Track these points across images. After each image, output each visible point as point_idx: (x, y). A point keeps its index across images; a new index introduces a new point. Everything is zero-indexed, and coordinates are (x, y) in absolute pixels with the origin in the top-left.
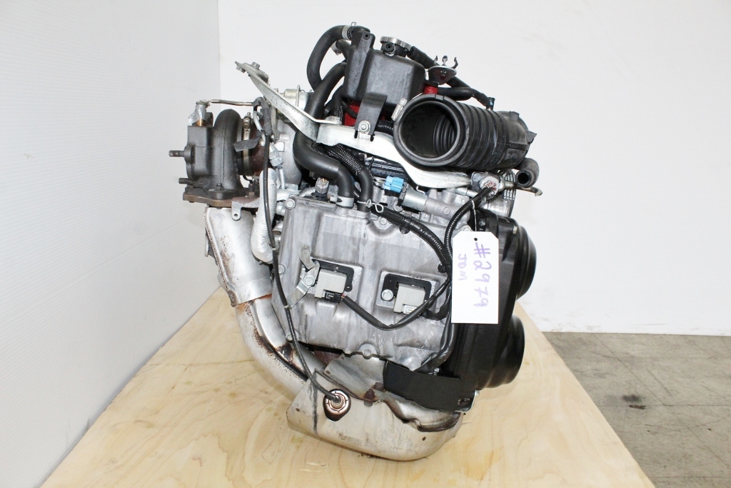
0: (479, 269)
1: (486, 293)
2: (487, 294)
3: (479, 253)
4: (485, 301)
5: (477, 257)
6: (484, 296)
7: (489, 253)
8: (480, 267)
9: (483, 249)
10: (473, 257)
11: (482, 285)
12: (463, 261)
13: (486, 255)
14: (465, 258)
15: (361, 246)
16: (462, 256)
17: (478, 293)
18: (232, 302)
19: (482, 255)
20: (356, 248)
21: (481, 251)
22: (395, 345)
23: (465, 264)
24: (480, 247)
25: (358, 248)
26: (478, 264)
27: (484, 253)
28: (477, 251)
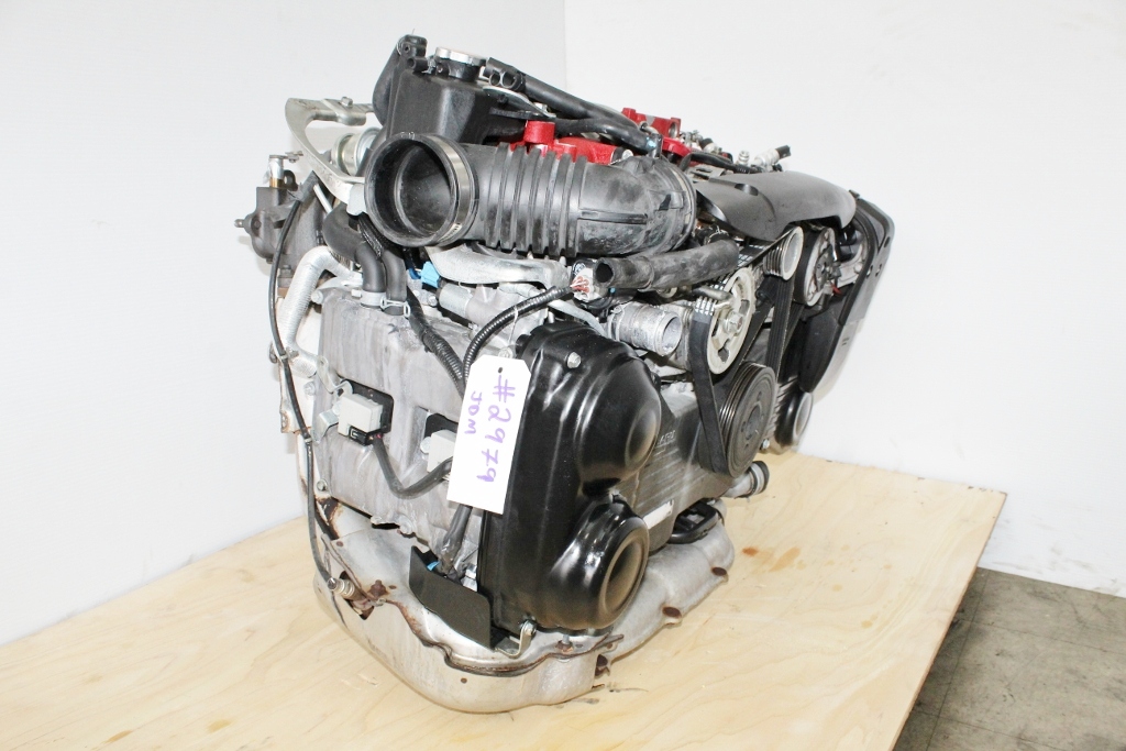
0: (493, 419)
1: (495, 460)
2: (496, 462)
3: (500, 393)
4: (492, 473)
5: (494, 400)
6: (492, 464)
7: (513, 395)
8: (495, 416)
9: (506, 388)
10: (490, 398)
11: (493, 446)
12: (476, 403)
13: (509, 397)
14: (479, 399)
15: (384, 365)
16: (476, 396)
17: (485, 457)
18: (282, 428)
19: (503, 396)
20: (379, 367)
21: (503, 390)
22: (429, 523)
23: (477, 408)
24: (503, 384)
25: (381, 367)
26: (495, 411)
27: (506, 394)
28: (497, 390)
